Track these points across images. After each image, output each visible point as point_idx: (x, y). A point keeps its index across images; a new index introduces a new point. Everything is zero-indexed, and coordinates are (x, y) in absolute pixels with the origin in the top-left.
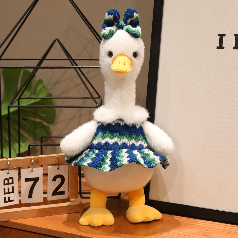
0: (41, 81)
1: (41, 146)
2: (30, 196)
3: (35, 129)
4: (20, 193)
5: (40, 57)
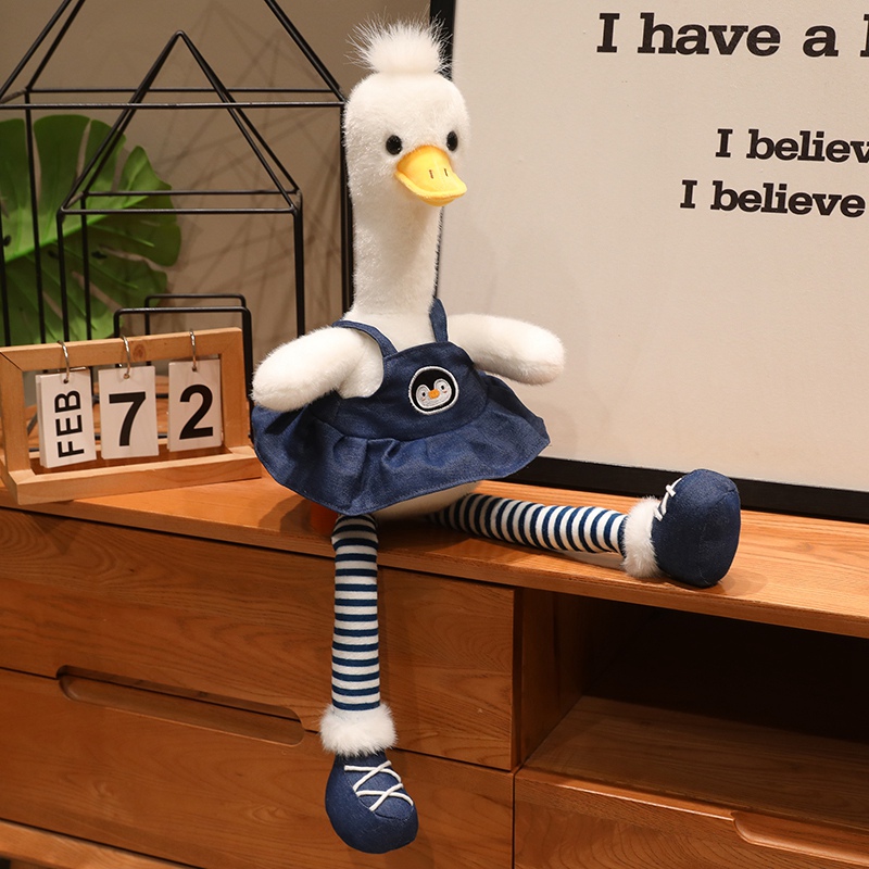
0: (139, 151)
2: (125, 440)
3: (127, 280)
4: (98, 438)
5: (136, 85)
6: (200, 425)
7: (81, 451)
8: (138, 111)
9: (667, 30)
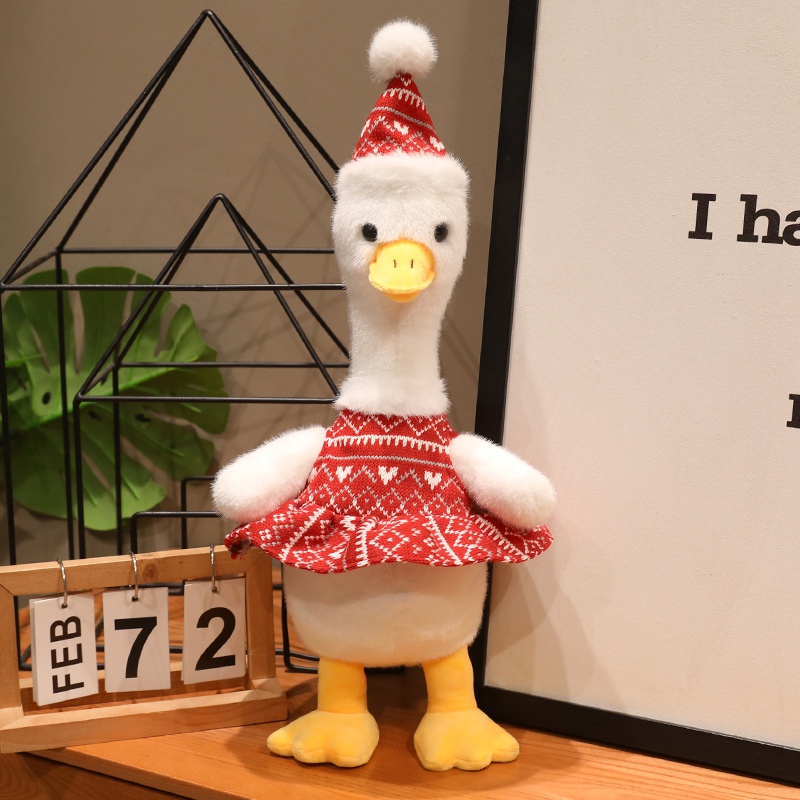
0: (185, 310)
2: (132, 670)
3: (173, 446)
6: (222, 653)
7: (81, 685)
9: (772, 216)
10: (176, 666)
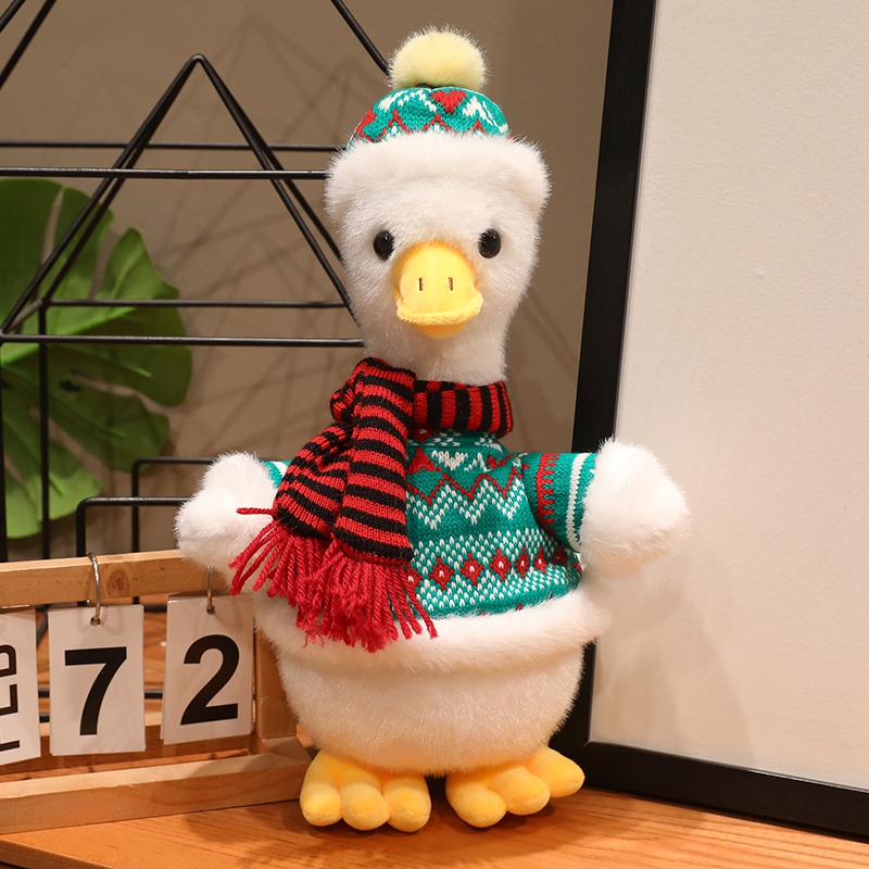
0: (132, 236)
1: (135, 505)
2: (89, 724)
3: (111, 423)
6: (217, 701)
7: (15, 745)
8: (128, 181)
10: (154, 719)
